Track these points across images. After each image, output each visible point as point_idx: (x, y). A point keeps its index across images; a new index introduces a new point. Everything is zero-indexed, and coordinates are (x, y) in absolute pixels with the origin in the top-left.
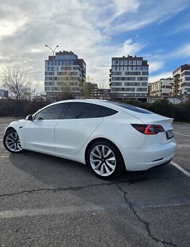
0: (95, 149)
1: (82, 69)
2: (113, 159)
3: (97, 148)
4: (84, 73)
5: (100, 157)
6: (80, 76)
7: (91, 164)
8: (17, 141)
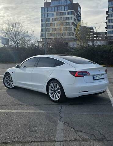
0: (51, 85)
1: (77, 13)
2: (59, 90)
3: (52, 84)
4: (79, 18)
5: (54, 90)
6: (75, 21)
7: (50, 94)
8: (11, 81)
